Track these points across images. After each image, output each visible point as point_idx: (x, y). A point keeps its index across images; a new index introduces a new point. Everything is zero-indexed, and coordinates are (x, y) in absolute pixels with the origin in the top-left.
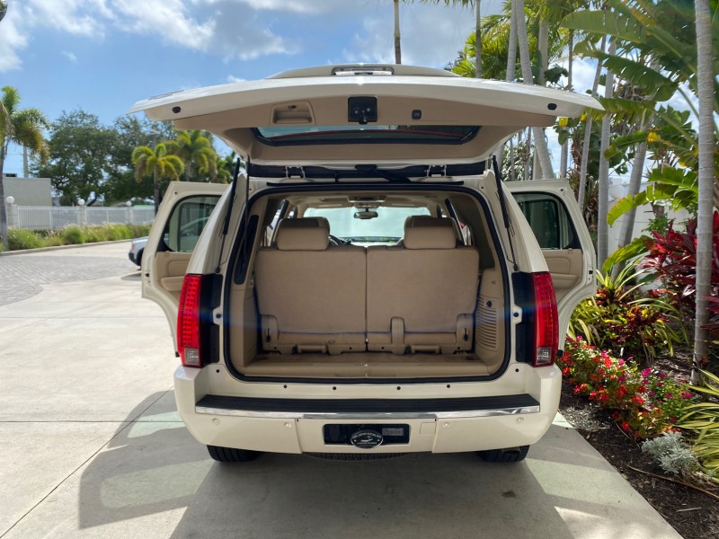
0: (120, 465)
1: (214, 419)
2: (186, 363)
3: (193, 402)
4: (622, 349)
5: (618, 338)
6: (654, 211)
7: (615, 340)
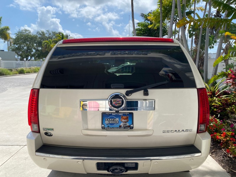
0: (15, 168)
1: (45, 159)
2: (33, 130)
3: (34, 151)
4: (219, 115)
5: (218, 111)
6: (225, 62)
7: (216, 112)
